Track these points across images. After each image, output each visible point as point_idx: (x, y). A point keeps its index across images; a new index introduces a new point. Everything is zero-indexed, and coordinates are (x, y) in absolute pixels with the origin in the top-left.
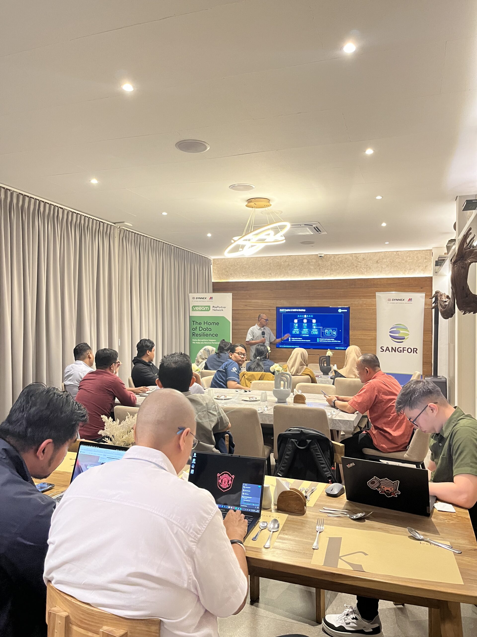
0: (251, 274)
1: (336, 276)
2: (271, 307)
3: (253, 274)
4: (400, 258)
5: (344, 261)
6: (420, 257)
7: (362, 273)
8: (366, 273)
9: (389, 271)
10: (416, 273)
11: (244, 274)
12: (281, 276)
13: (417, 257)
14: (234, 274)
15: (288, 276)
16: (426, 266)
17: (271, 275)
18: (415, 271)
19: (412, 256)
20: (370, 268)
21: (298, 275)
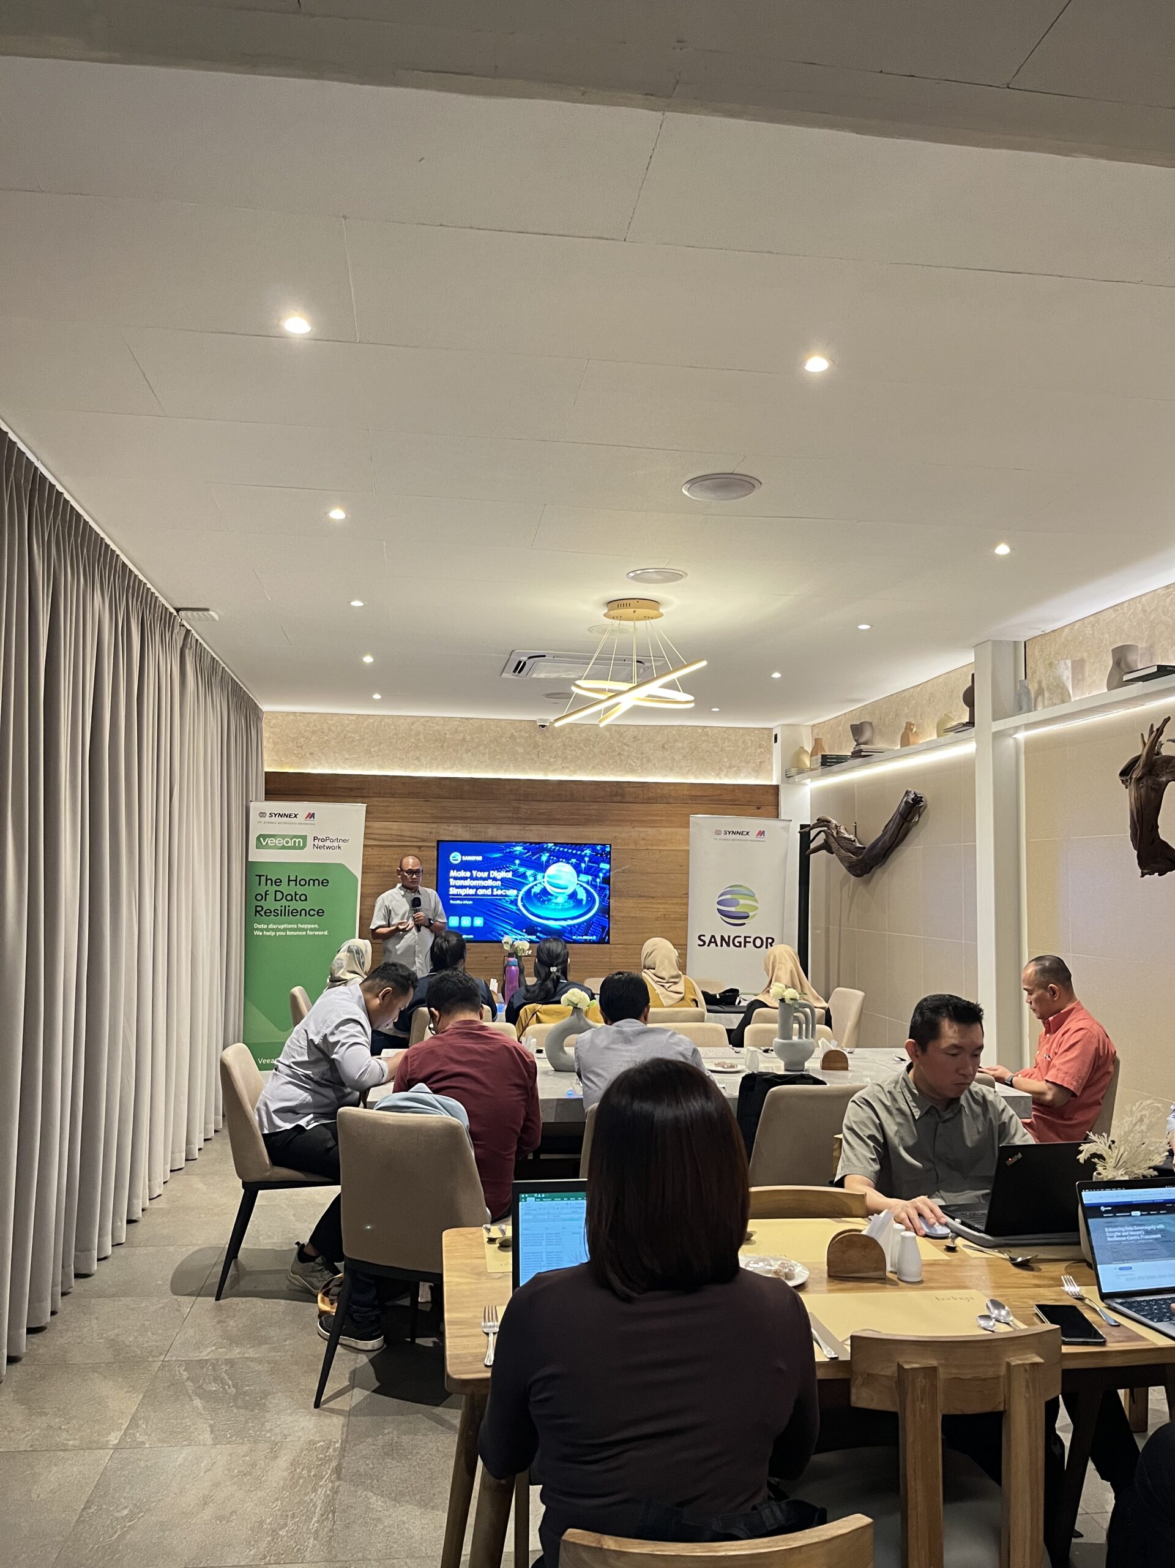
0: (367, 756)
1: (575, 773)
2: (423, 841)
3: (373, 757)
4: (709, 742)
5: (592, 739)
6: (750, 742)
7: (632, 771)
8: (640, 770)
9: (687, 769)
10: (742, 775)
11: (347, 756)
12: (446, 766)
13: (744, 742)
14: (319, 755)
15: (463, 766)
16: (761, 762)
17: (419, 761)
18: (740, 771)
19: (733, 739)
20: (649, 760)
21: (487, 766)
